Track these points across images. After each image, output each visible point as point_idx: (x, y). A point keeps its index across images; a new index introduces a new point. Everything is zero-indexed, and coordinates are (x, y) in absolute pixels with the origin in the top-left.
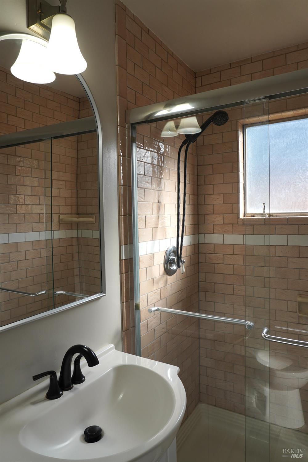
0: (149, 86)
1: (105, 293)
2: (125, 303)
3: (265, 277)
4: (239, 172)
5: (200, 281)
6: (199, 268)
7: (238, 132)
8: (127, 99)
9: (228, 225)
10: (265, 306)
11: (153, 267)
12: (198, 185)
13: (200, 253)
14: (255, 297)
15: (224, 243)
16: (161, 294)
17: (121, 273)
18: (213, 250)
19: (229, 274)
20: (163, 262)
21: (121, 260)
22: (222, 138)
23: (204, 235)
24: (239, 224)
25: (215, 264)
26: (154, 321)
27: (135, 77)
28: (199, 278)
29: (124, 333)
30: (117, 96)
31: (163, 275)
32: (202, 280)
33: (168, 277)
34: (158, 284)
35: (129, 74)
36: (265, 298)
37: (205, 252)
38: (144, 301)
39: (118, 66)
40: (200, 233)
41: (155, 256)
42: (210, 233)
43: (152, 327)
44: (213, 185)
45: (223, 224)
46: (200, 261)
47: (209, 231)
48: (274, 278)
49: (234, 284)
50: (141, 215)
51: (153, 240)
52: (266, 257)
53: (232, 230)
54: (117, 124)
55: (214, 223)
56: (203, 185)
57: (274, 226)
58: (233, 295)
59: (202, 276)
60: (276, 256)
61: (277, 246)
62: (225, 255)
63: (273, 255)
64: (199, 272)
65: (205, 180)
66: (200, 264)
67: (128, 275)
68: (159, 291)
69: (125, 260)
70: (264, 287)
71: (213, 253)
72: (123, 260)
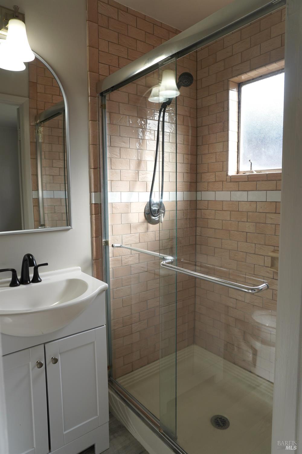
0: (128, 59)
1: (71, 226)
2: (94, 238)
3: (247, 232)
4: (229, 130)
5: (197, 235)
6: (196, 224)
7: (229, 91)
8: (99, 73)
9: (219, 182)
10: (246, 260)
11: (130, 214)
12: (197, 146)
13: (198, 209)
14: (239, 251)
15: (216, 200)
16: (140, 237)
17: (91, 214)
18: (207, 206)
19: (219, 229)
20: (144, 212)
21: (91, 204)
22: (215, 99)
23: (200, 192)
24: (227, 181)
25: (209, 219)
26: (131, 259)
27: (109, 53)
28: (196, 232)
29: (94, 261)
30: (88, 71)
31: (144, 222)
32: (199, 235)
33: (150, 225)
34: (136, 229)
35: (102, 51)
36: (247, 253)
37: (201, 208)
38: (117, 240)
39: (88, 47)
40: (198, 190)
41: (132, 205)
42: (205, 190)
43: (127, 263)
44: (208, 144)
45: (215, 181)
46: (198, 216)
47: (204, 188)
48: (254, 233)
49: (223, 238)
50: (115, 169)
51: (130, 191)
52: (249, 213)
53: (222, 187)
54: (88, 95)
55: (208, 181)
56: (200, 145)
57: (256, 182)
58: (222, 248)
59: (198, 229)
60: (256, 212)
61: (257, 202)
62: (216, 211)
63: (254, 211)
64: (196, 227)
65: (202, 140)
66: (197, 220)
67: (99, 216)
68: (137, 235)
69: (95, 204)
70: (246, 241)
71: (207, 209)
72: (92, 204)
